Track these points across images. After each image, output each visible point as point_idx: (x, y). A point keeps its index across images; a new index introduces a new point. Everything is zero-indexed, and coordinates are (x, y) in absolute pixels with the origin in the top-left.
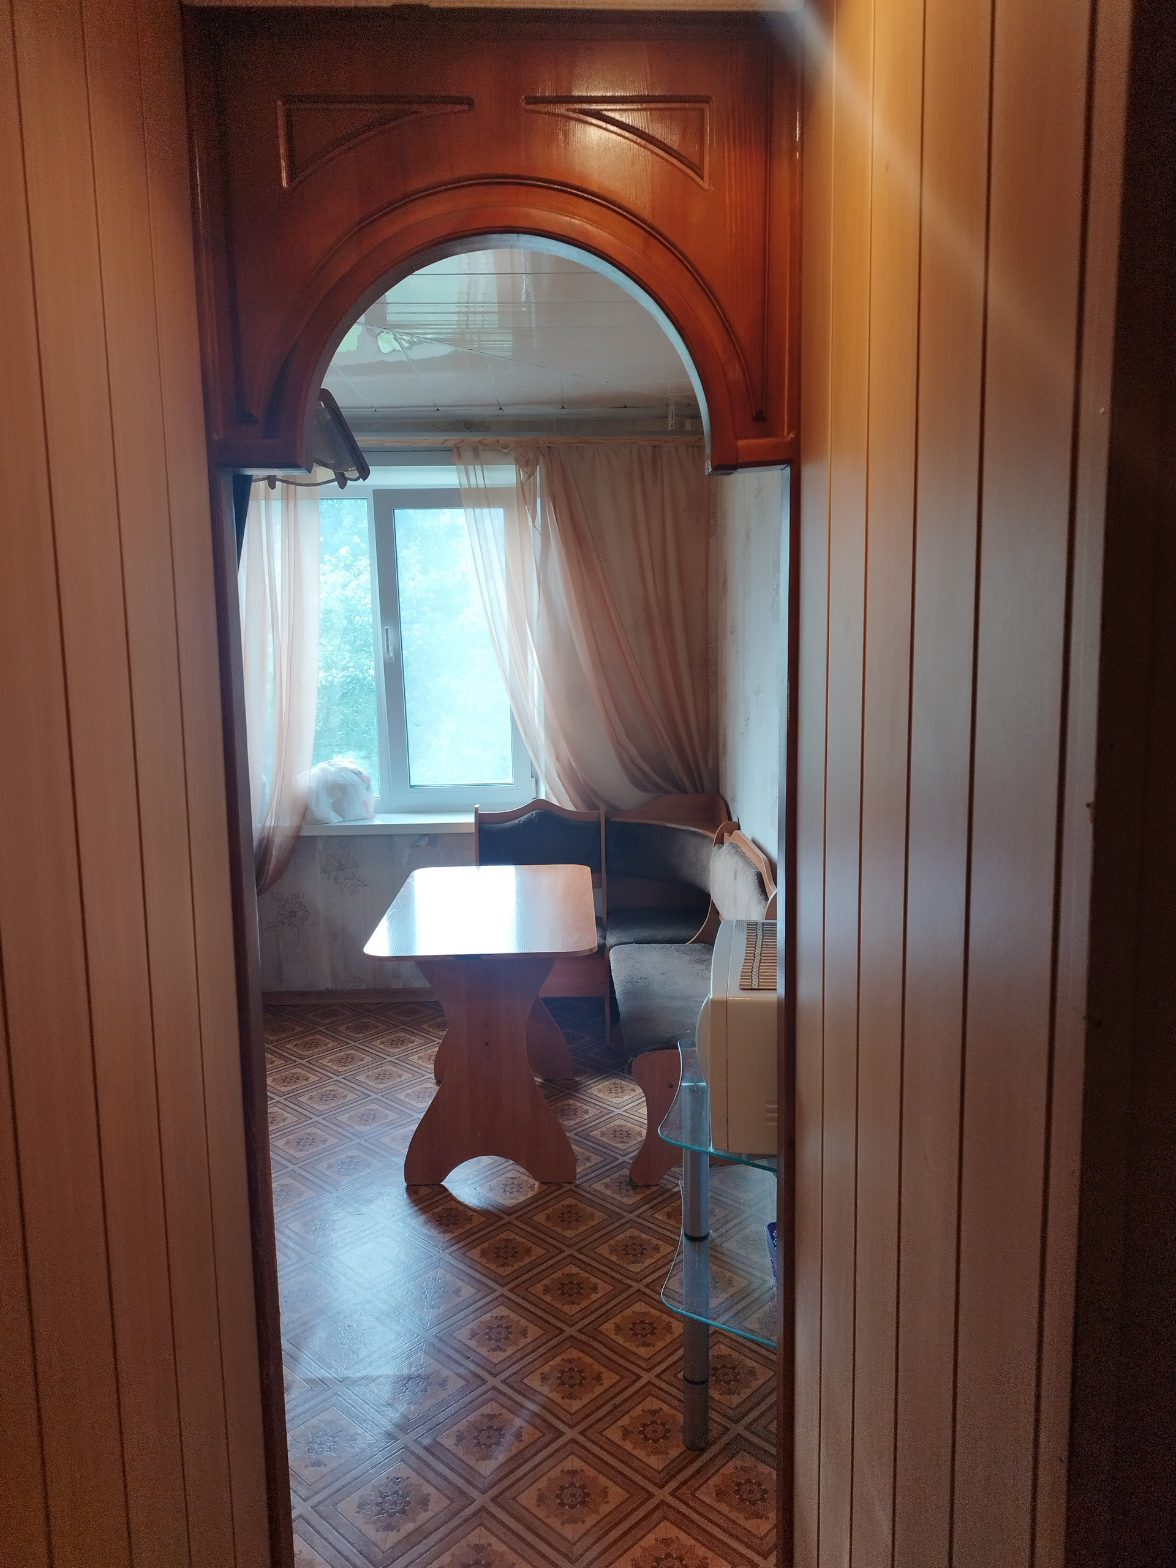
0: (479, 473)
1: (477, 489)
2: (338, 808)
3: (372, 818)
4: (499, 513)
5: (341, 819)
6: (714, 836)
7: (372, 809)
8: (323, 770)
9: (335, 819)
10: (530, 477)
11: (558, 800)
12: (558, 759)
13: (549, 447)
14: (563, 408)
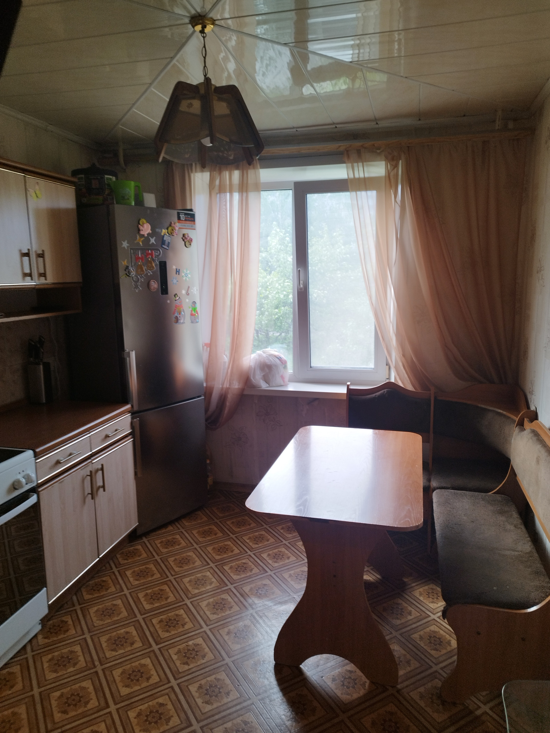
0: (361, 169)
1: (359, 179)
2: (266, 379)
3: (286, 385)
4: (372, 194)
5: (268, 385)
6: (517, 420)
7: (287, 379)
8: (260, 355)
9: (264, 386)
10: (394, 169)
11: (403, 383)
12: (404, 355)
13: (408, 147)
14: (420, 120)
